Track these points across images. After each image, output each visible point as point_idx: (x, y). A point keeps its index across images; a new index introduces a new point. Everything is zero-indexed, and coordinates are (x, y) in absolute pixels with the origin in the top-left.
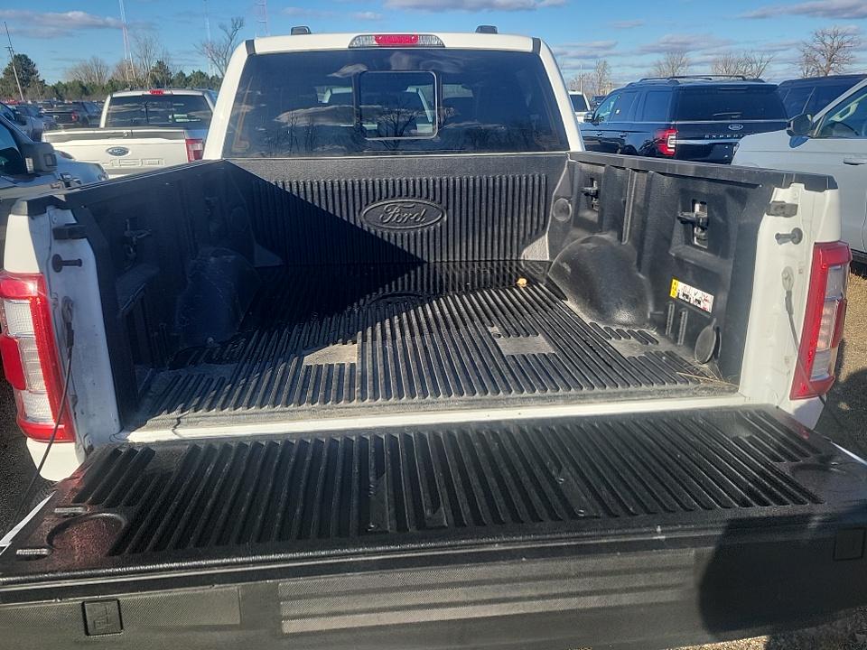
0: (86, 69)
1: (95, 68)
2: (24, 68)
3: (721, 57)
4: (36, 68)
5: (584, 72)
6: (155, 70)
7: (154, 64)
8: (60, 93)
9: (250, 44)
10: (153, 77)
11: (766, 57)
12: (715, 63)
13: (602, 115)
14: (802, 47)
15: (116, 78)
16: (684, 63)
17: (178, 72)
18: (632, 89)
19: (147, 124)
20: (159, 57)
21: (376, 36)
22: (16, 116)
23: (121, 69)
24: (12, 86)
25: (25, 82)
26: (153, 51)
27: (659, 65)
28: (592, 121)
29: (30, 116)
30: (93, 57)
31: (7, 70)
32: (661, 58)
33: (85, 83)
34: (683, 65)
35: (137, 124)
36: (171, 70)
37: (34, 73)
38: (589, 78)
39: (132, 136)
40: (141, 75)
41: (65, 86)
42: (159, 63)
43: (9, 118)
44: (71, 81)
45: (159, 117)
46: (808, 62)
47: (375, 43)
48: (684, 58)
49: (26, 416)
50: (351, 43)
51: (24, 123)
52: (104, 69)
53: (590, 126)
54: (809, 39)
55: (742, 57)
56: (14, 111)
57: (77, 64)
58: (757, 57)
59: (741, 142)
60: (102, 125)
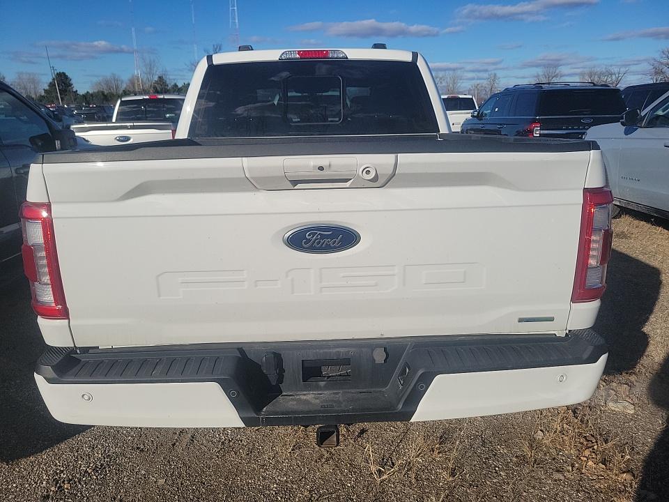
0: (107, 82)
1: (113, 82)
2: (62, 81)
3: (587, 70)
4: (72, 82)
5: (478, 82)
6: (156, 82)
7: (156, 78)
8: (88, 99)
9: (210, 58)
10: (155, 88)
11: (623, 70)
12: (582, 74)
13: (485, 112)
14: (652, 62)
15: (128, 88)
16: (557, 74)
17: (173, 84)
18: (507, 92)
19: (146, 119)
20: (159, 73)
21: (298, 51)
22: (54, 115)
23: (132, 82)
24: (54, 94)
25: (63, 92)
26: (155, 69)
27: (538, 76)
28: (477, 117)
29: (65, 114)
30: (113, 74)
31: (51, 83)
32: (540, 71)
33: (106, 92)
34: (555, 76)
35: (139, 120)
36: (167, 83)
37: (70, 85)
38: (482, 87)
39: (133, 128)
40: (147, 86)
41: (92, 95)
42: (160, 77)
43: (50, 117)
44: (96, 91)
45: (154, 115)
46: (656, 73)
47: (298, 56)
48: (557, 72)
49: (37, 301)
50: (281, 57)
51: (60, 120)
52: (120, 83)
53: (476, 121)
54: (657, 56)
55: (604, 70)
56: (53, 111)
57: (101, 78)
58: (616, 70)
59: (588, 131)
60: (114, 120)
